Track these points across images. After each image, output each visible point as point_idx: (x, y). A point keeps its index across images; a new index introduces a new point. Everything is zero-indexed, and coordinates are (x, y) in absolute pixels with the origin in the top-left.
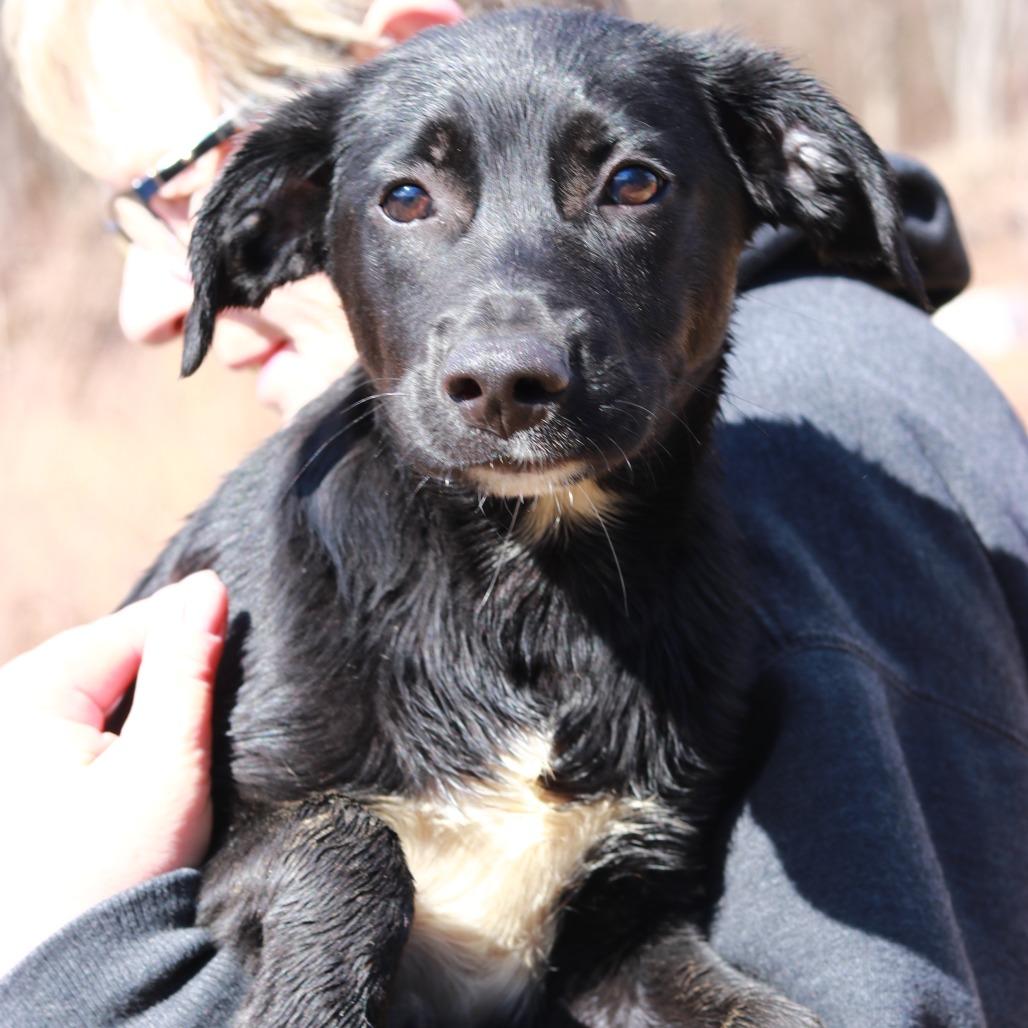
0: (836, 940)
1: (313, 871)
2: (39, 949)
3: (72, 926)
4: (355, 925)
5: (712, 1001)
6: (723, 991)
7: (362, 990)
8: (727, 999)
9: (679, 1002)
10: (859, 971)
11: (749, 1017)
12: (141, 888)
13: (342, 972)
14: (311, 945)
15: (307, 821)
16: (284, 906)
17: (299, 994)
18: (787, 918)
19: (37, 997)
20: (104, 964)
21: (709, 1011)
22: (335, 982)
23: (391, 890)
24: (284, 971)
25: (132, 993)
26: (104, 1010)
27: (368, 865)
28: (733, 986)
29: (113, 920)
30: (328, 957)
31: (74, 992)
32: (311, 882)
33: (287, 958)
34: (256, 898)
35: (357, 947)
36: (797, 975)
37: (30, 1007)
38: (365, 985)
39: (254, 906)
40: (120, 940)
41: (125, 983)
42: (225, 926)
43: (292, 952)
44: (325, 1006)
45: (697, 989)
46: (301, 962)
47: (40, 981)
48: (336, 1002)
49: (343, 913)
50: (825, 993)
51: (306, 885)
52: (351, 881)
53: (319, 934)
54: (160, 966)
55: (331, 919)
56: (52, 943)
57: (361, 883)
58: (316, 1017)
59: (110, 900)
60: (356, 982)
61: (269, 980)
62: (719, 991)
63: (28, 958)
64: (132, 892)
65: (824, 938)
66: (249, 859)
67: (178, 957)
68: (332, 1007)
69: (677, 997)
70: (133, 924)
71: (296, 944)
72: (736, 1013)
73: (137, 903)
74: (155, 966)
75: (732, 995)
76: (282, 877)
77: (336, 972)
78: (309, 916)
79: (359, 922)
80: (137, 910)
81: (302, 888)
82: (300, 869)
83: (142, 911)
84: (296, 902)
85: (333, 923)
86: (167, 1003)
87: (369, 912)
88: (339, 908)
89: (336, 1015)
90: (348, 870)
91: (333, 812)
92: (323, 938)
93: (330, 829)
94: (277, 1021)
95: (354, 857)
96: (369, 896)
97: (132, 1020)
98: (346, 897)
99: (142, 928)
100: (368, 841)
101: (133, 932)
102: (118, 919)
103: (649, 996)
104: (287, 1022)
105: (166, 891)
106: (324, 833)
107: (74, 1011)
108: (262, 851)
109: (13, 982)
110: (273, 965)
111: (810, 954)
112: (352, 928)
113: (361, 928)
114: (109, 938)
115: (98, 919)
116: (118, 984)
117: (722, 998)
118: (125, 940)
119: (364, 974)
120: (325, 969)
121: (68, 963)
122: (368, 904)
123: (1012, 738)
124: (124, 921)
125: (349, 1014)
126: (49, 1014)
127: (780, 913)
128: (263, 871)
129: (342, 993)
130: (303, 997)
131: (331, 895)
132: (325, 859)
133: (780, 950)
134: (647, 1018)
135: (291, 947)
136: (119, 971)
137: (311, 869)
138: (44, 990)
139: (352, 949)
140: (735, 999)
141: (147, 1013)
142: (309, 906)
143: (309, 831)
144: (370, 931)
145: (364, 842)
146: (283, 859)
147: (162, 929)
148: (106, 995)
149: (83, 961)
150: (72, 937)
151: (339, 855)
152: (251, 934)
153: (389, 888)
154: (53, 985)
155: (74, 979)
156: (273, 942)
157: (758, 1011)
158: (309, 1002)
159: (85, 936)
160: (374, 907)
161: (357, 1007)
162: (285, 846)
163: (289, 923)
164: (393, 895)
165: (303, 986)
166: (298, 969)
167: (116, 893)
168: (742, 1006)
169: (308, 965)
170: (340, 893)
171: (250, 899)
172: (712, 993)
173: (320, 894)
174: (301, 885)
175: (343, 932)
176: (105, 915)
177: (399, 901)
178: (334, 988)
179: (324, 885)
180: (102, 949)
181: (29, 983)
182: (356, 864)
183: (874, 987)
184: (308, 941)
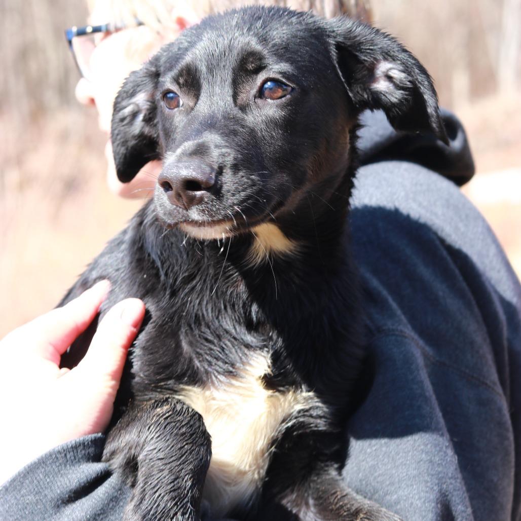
0: (404, 477)
1: (163, 433)
2: (25, 468)
3: (42, 457)
4: (183, 460)
5: (349, 510)
6: (354, 505)
7: (188, 491)
8: (357, 509)
9: (332, 510)
10: (415, 492)
11: (369, 517)
12: (78, 440)
13: (178, 483)
14: (162, 470)
15: (158, 410)
16: (148, 451)
17: (157, 494)
18: (380, 466)
19: (22, 492)
20: (57, 477)
21: (347, 515)
22: (175, 487)
23: (201, 442)
24: (149, 483)
25: (70, 492)
26: (56, 500)
27: (190, 430)
28: (359, 503)
29: (63, 455)
30: (171, 475)
31: (41, 490)
32: (162, 439)
33: (151, 476)
34: (134, 447)
35: (186, 470)
36: (386, 494)
37: (18, 497)
38: (190, 489)
39: (133, 451)
40: (65, 466)
41: (67, 487)
42: (117, 462)
43: (153, 473)
44: (171, 499)
45: (341, 503)
46: (158, 478)
47: (24, 484)
48: (176, 497)
49: (179, 453)
50: (399, 503)
51: (159, 440)
52: (182, 438)
53: (166, 464)
54: (85, 479)
55: (172, 457)
56: (31, 465)
57: (186, 439)
58: (166, 505)
59: (62, 445)
60: (185, 488)
61: (142, 488)
62: (353, 505)
63: (19, 473)
64: (73, 442)
65: (398, 476)
66: (129, 429)
67: (94, 476)
68: (174, 500)
69: (330, 508)
70: (73, 458)
71: (155, 470)
72: (362, 515)
73: (75, 448)
74: (83, 479)
75: (360, 507)
76: (147, 437)
77: (176, 482)
78: (161, 455)
79: (186, 457)
80: (75, 451)
81: (157, 442)
82: (156, 433)
83: (77, 452)
84: (155, 449)
85: (173, 458)
86: (87, 497)
87: (191, 453)
88: (176, 451)
89: (176, 504)
90: (180, 433)
91: (171, 405)
92: (168, 466)
93: (170, 413)
94: (147, 508)
95: (183, 426)
96: (191, 445)
97: (70, 505)
98: (179, 446)
99: (77, 460)
100: (189, 418)
101: (72, 462)
102: (66, 455)
103: (315, 505)
104: (152, 507)
105: (90, 443)
106: (167, 415)
107: (40, 500)
108: (136, 424)
109: (10, 485)
110: (144, 480)
111: (392, 484)
112: (182, 461)
113: (187, 461)
114: (60, 464)
115: (55, 454)
116: (63, 487)
117: (354, 508)
118: (68, 466)
119: (189, 483)
120: (169, 481)
121: (39, 475)
122: (190, 449)
123: (486, 384)
124: (68, 456)
125: (182, 503)
126: (27, 501)
127: (377, 464)
128: (137, 434)
129: (179, 493)
130: (160, 495)
131: (172, 445)
132: (168, 428)
133: (378, 482)
134: (315, 518)
135: (153, 471)
136: (64, 481)
137: (161, 432)
138: (26, 489)
139: (183, 471)
140: (361, 509)
141: (77, 502)
142: (161, 450)
143: (159, 415)
144: (191, 462)
145: (187, 419)
146: (147, 428)
147: (87, 462)
148: (57, 492)
149: (46, 475)
150: (42, 463)
151: (175, 425)
152: (132, 466)
153: (200, 441)
154: (31, 487)
155: (41, 483)
156: (143, 469)
157: (373, 515)
158: (163, 497)
159: (48, 462)
160: (193, 451)
161: (186, 500)
162: (148, 422)
163: (151, 459)
164: (202, 444)
165: (159, 490)
166: (156, 482)
167: (66, 442)
168: (365, 512)
169: (161, 480)
170: (177, 444)
171: (130, 448)
172: (349, 506)
173: (167, 444)
174: (156, 441)
175: (178, 463)
176: (59, 452)
177: (205, 447)
178: (174, 490)
179: (168, 440)
180: (56, 469)
181: (19, 485)
182: (184, 430)
183: (423, 500)
184: (161, 468)
